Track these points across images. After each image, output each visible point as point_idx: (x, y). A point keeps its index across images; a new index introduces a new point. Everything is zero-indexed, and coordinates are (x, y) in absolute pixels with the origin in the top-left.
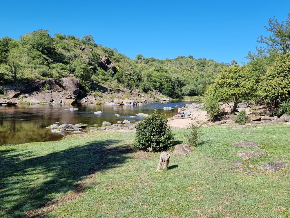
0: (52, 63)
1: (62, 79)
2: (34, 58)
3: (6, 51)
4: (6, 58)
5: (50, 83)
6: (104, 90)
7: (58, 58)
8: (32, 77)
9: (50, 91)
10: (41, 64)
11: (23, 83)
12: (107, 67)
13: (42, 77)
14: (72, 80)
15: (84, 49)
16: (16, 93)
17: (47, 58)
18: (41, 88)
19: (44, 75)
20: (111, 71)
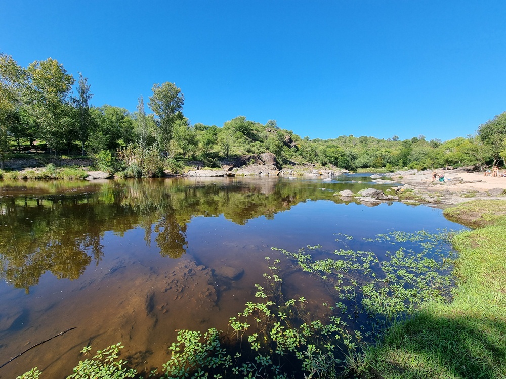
0: (251, 142)
1: (262, 154)
2: (237, 138)
3: (216, 135)
4: (216, 140)
5: (254, 157)
6: (294, 164)
7: (255, 138)
8: (240, 153)
9: (255, 164)
10: (244, 143)
11: (234, 159)
12: (290, 146)
13: (247, 153)
14: (270, 155)
15: (271, 131)
16: (230, 167)
17: (247, 138)
18: (248, 163)
19: (249, 151)
20: (294, 148)
